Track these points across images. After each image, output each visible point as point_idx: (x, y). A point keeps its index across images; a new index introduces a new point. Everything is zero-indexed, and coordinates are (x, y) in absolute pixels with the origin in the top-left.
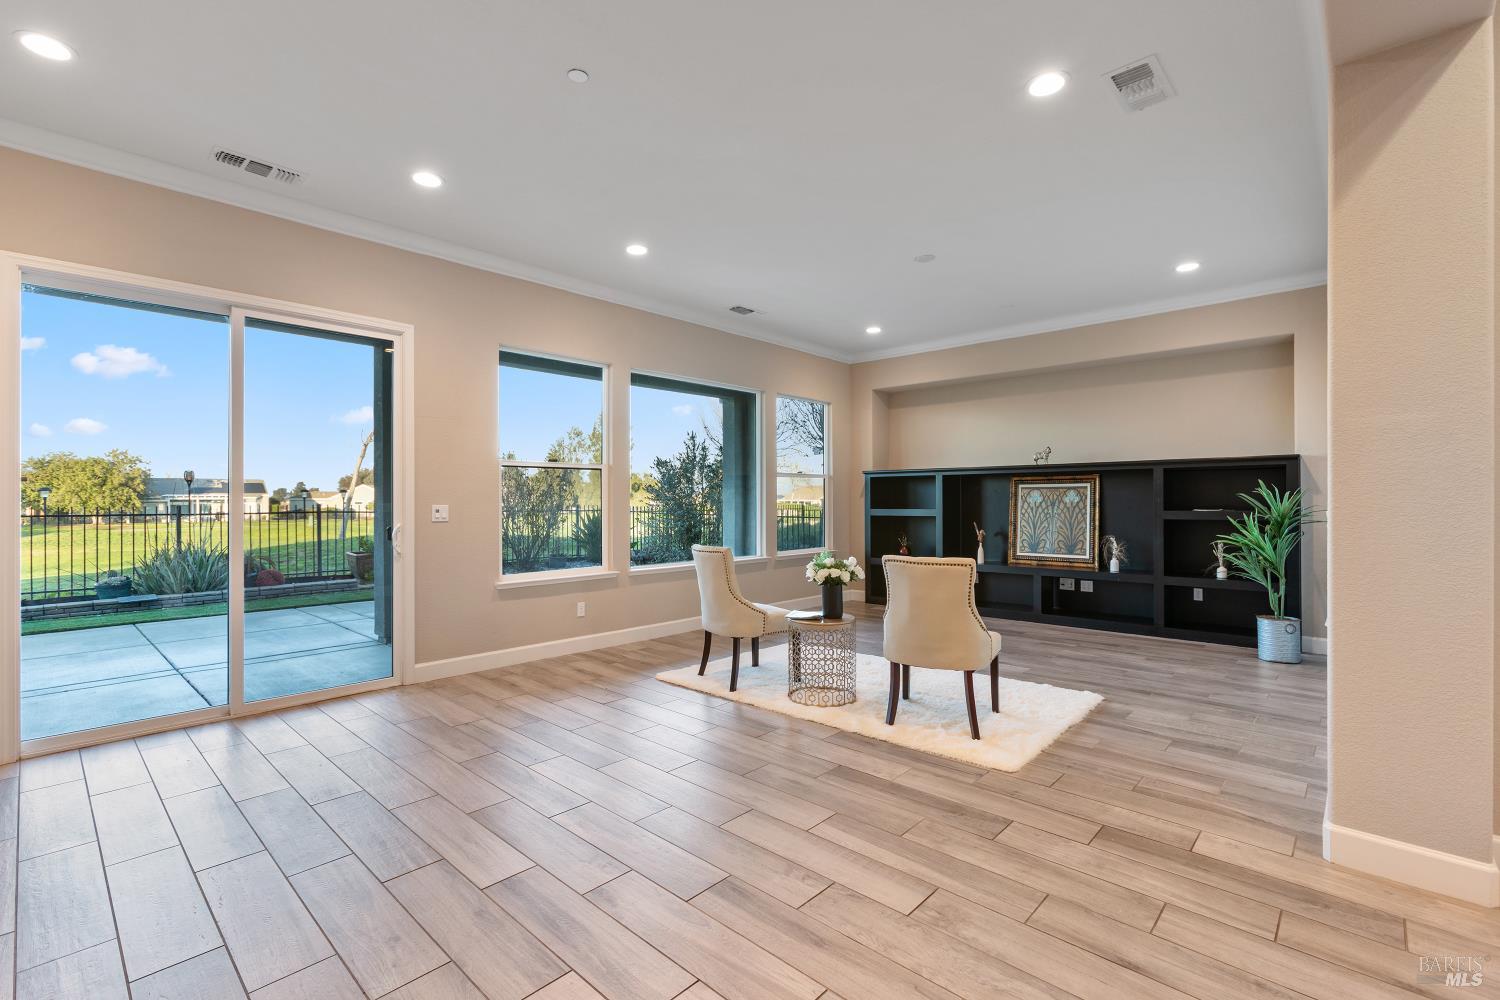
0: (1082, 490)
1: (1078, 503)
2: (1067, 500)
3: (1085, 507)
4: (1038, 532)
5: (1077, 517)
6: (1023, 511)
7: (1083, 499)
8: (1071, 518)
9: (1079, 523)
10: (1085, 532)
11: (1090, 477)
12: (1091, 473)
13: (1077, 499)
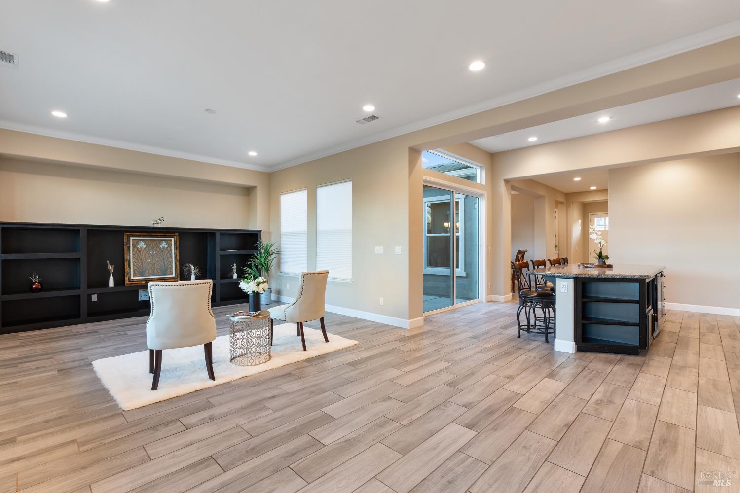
0: (169, 241)
1: (167, 248)
2: (161, 246)
3: (171, 250)
4: (144, 265)
5: (167, 255)
6: (134, 253)
7: (170, 245)
8: (164, 256)
9: (168, 259)
10: (172, 263)
11: (173, 234)
12: (174, 233)
13: (167, 246)
